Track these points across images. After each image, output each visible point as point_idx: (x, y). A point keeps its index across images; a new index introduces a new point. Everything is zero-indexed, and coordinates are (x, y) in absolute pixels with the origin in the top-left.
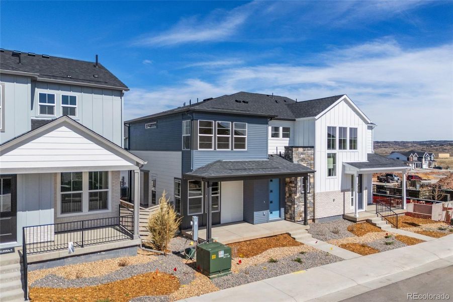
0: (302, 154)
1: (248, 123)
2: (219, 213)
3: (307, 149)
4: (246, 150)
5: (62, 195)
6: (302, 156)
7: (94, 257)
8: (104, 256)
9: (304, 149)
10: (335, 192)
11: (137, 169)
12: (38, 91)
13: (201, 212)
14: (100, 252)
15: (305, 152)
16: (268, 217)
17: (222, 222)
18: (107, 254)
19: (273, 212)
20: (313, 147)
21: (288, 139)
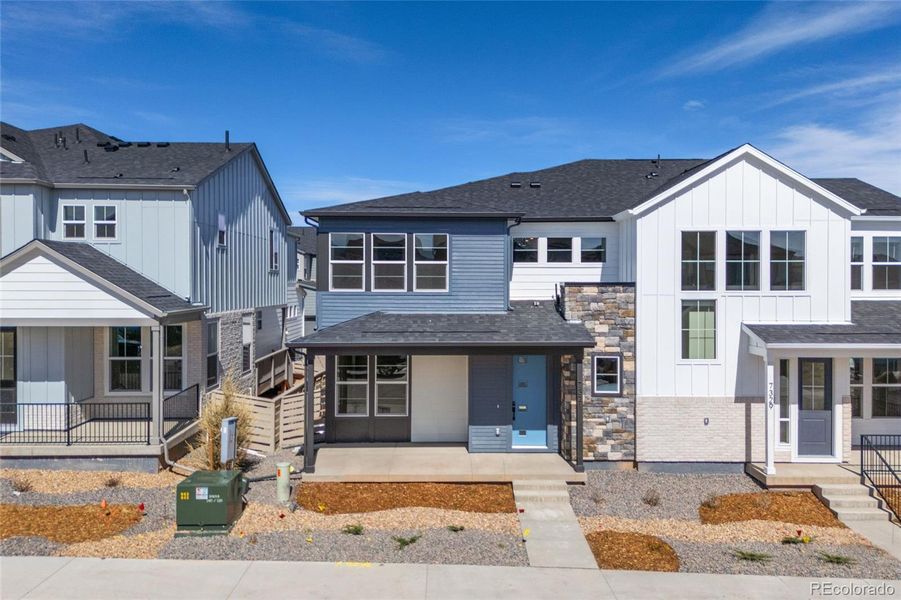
0: (595, 300)
1: (452, 233)
2: (408, 420)
3: (610, 289)
4: (447, 290)
5: (113, 361)
6: (594, 306)
7: (85, 463)
8: (101, 465)
9: (603, 288)
10: (712, 400)
11: (155, 325)
12: (62, 203)
13: (365, 412)
14: (96, 457)
15: (605, 296)
16: (509, 441)
17: (413, 439)
18: (109, 462)
19: (528, 432)
20: (633, 284)
21: (600, 264)
